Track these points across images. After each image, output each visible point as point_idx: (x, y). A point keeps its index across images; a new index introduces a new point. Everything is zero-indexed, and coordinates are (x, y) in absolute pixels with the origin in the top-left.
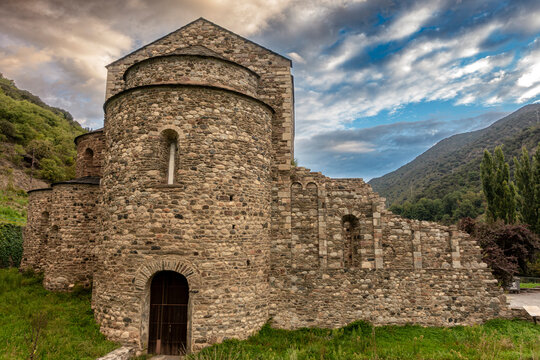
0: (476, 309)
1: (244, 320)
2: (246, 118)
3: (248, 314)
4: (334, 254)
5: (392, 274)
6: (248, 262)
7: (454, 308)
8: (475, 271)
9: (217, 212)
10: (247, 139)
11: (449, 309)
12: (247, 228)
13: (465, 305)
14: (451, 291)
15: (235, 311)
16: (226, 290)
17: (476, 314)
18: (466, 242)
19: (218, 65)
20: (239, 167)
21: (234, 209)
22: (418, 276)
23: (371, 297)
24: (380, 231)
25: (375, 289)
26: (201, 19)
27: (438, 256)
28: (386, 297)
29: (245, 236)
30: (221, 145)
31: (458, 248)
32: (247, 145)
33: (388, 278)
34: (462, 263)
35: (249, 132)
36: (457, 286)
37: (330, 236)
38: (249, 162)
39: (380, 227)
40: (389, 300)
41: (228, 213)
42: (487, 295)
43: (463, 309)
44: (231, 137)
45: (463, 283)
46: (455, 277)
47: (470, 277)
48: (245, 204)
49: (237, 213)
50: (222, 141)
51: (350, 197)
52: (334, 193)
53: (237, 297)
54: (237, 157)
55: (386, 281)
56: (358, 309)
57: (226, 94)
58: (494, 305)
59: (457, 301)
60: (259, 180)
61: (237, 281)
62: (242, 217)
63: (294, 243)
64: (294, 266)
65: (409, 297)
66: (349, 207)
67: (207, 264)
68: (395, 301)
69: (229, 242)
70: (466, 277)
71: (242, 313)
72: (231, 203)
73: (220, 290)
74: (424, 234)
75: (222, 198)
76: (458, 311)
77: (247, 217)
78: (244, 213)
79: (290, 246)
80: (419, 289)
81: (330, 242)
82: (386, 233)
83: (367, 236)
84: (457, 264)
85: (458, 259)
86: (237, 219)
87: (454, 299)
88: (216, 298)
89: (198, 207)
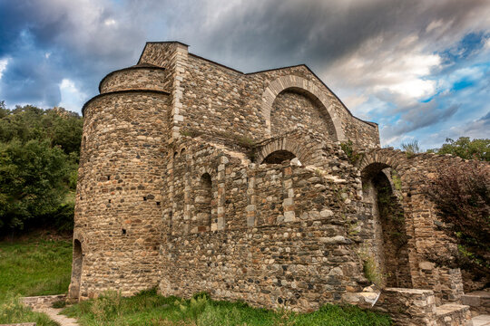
0: (311, 287)
1: (117, 282)
2: (126, 110)
3: (122, 277)
4: (194, 218)
5: (230, 236)
6: (124, 231)
7: (284, 282)
8: (310, 224)
9: (97, 191)
10: (125, 126)
11: (279, 284)
12: (122, 201)
13: (298, 279)
14: (281, 257)
15: (109, 273)
16: (101, 254)
17: (310, 294)
18: (303, 181)
20: (116, 151)
21: (110, 187)
22: (250, 236)
23: (213, 265)
24: (222, 185)
25: (216, 256)
26: (147, 43)
27: (273, 208)
28: (224, 265)
29: (119, 208)
30: (104, 137)
31: (291, 192)
32: (125, 131)
33: (225, 242)
34: (297, 214)
35: (128, 120)
36: (288, 249)
37: (192, 201)
38: (127, 145)
39: (223, 181)
40: (226, 268)
41: (104, 191)
42: (325, 264)
43: (294, 284)
44: (111, 129)
45: (295, 244)
46: (286, 235)
47: (304, 235)
48: (120, 181)
49: (112, 190)
50: (104, 134)
51: (207, 154)
52: (197, 154)
53: (111, 260)
54: (115, 143)
55: (224, 245)
56: (204, 279)
57: (109, 97)
58: (335, 281)
59: (288, 273)
60: (138, 157)
61: (110, 247)
62: (118, 192)
63: (174, 210)
64: (173, 233)
65: (241, 265)
66: (205, 165)
67: (91, 233)
68: (229, 271)
69: (106, 214)
70: (299, 234)
71: (116, 275)
72: (108, 182)
73: (97, 254)
74: (260, 180)
75: (101, 179)
76: (289, 287)
77: (123, 192)
78: (119, 189)
79: (171, 214)
80: (250, 255)
81: (193, 206)
82: (229, 187)
83: (215, 194)
84: (289, 216)
85: (290, 208)
86: (113, 194)
87: (285, 268)
88: (94, 260)
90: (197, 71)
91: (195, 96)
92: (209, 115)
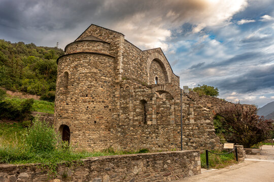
0: (202, 145)
1: (92, 145)
2: (95, 63)
3: (95, 143)
4: (136, 118)
5: (160, 127)
6: (95, 122)
7: (189, 144)
8: (202, 124)
9: (80, 101)
10: (95, 71)
11: (187, 145)
12: (94, 107)
13: (196, 143)
14: (188, 135)
15: (88, 141)
16: (84, 132)
17: (201, 148)
18: (198, 109)
19: (87, 43)
20: (91, 83)
21: (88, 100)
22: (172, 127)
23: (150, 138)
24: (155, 106)
25: (152, 134)
26: (92, 24)
27: (183, 117)
28: (157, 138)
29: (93, 111)
30: (83, 75)
31: (193, 113)
32: (95, 73)
33: (157, 129)
34: (195, 121)
35: (96, 68)
36: (191, 133)
37: (135, 110)
38: (96, 80)
39: (155, 104)
40: (158, 139)
41: (85, 102)
42: (208, 138)
43: (194, 145)
44: (87, 71)
45: (195, 131)
46: (191, 128)
47: (199, 128)
48: (93, 98)
49: (89, 102)
50: (83, 73)
51: (143, 91)
52: (137, 90)
53: (89, 135)
54: (90, 79)
55: (157, 130)
56: (144, 144)
57: (85, 54)
58: (212, 143)
59: (191, 141)
60: (102, 87)
61: (89, 129)
62: (92, 103)
63: (120, 114)
64: (120, 124)
65: (167, 138)
66: (143, 96)
67: (76, 122)
68: (161, 140)
69: (86, 113)
70: (197, 128)
71: (92, 142)
72: (86, 98)
73: (81, 132)
74: (177, 106)
75: (83, 96)
76: (192, 146)
77: (95, 103)
78: (93, 101)
79: (119, 115)
80: (172, 134)
81: (135, 113)
82: (159, 107)
83: (150, 109)
84: (192, 121)
85: (193, 119)
86: (89, 104)
87: (190, 139)
88: (79, 135)
89: (73, 100)
90: (127, 48)
91: (126, 60)
92: (131, 70)
